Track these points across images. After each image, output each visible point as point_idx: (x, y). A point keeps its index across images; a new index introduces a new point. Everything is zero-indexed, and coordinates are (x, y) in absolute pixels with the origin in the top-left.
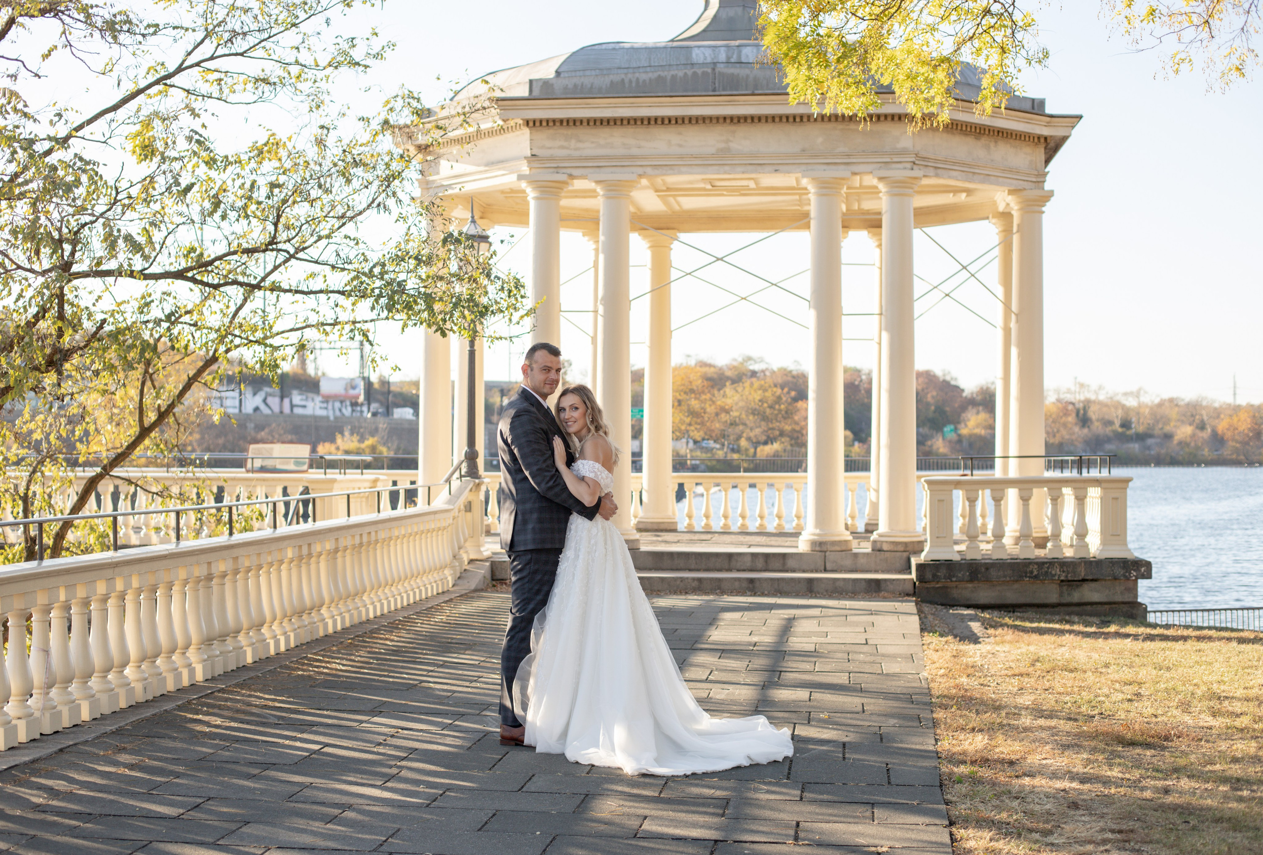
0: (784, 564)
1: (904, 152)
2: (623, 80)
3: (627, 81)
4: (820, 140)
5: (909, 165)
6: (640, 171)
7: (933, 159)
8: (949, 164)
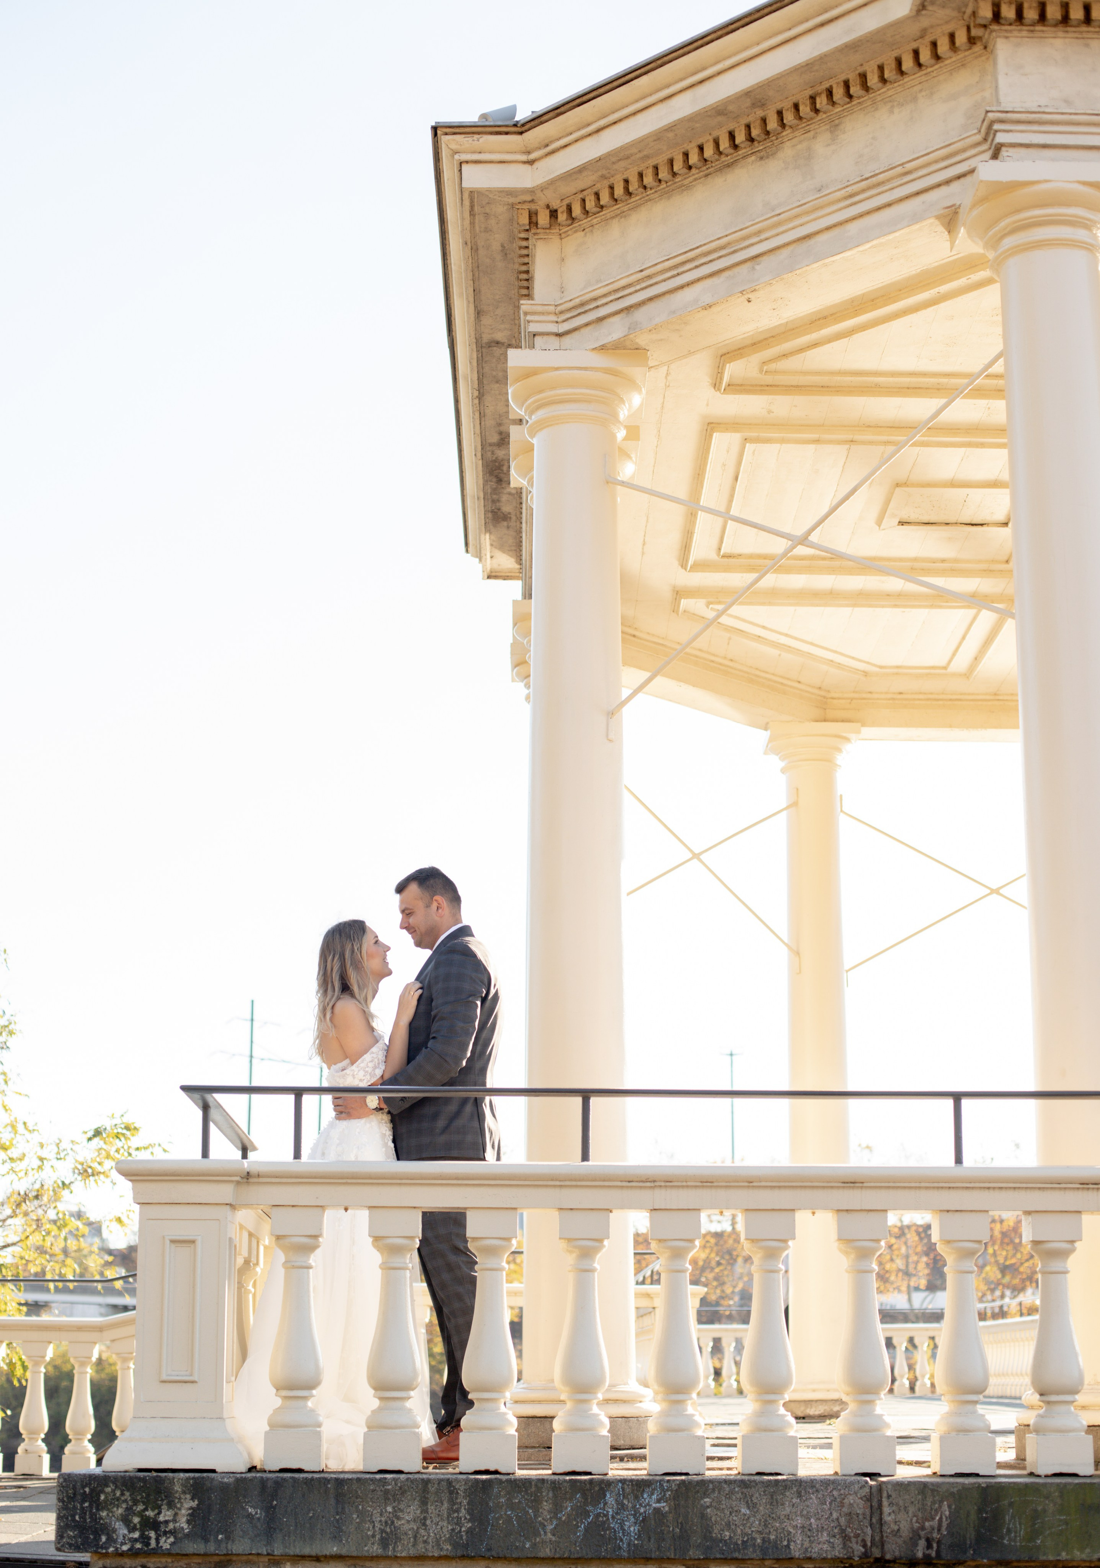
7: (609, 293)
8: (664, 280)
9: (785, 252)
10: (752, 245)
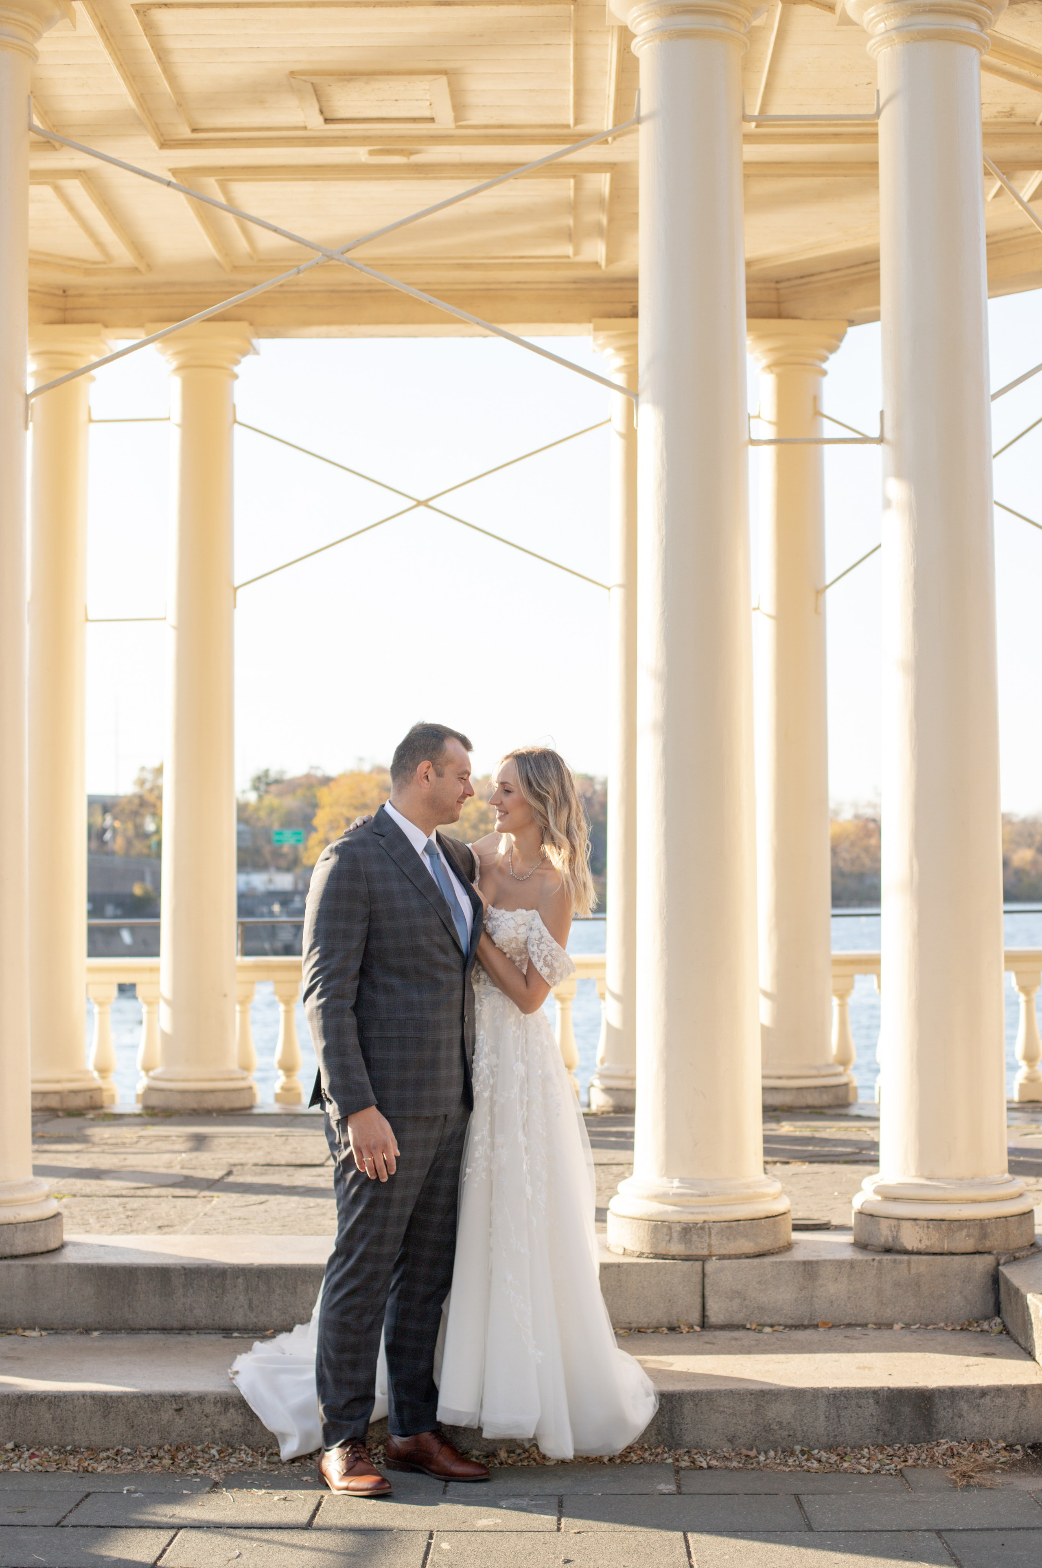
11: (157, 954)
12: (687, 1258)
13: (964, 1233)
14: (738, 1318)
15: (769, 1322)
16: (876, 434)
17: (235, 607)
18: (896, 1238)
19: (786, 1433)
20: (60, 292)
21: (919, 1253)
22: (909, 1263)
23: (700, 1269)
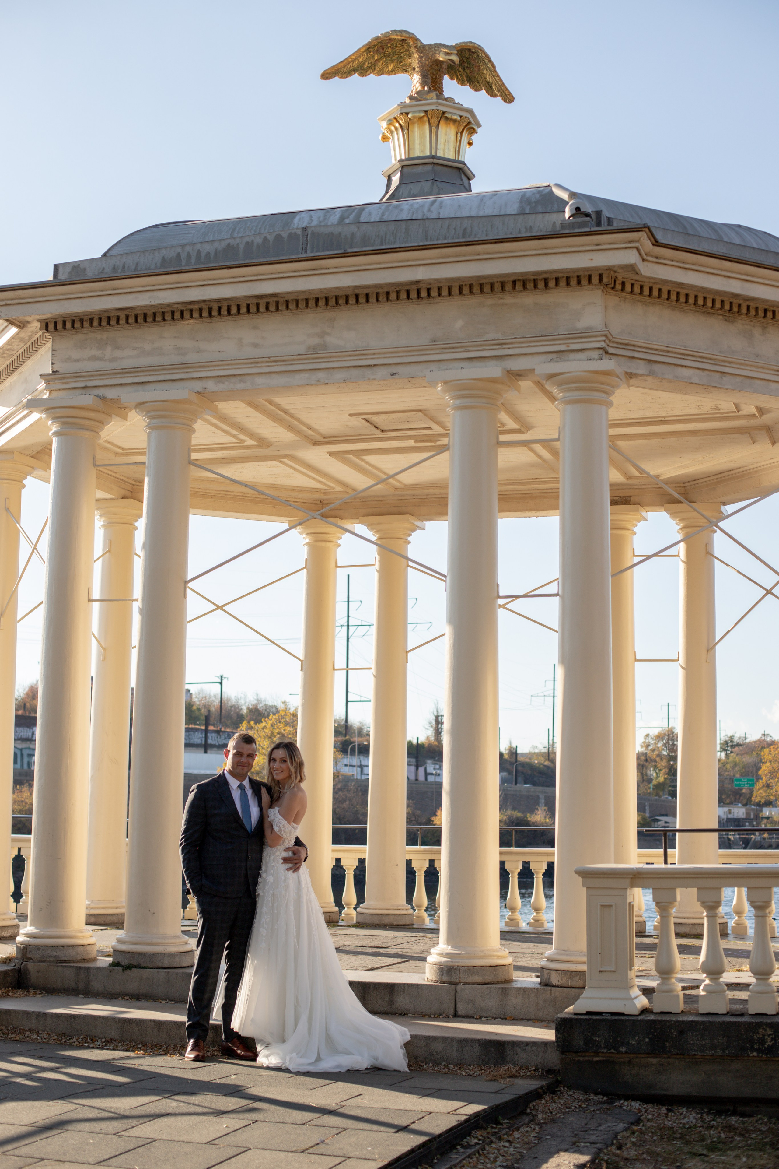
0: (391, 1002)
1: (586, 334)
2: (179, 255)
3: (183, 256)
4: (459, 324)
5: (595, 354)
6: (198, 386)
7: (644, 348)
8: (675, 358)
9: (739, 379)
10: (725, 366)
11: (365, 843)
12: (450, 983)
13: (578, 978)
14: (471, 1013)
15: (485, 1015)
16: (556, 592)
17: (407, 662)
18: (549, 979)
19: (439, 1057)
20: (319, 502)
21: (558, 987)
22: (551, 990)
23: (454, 988)
